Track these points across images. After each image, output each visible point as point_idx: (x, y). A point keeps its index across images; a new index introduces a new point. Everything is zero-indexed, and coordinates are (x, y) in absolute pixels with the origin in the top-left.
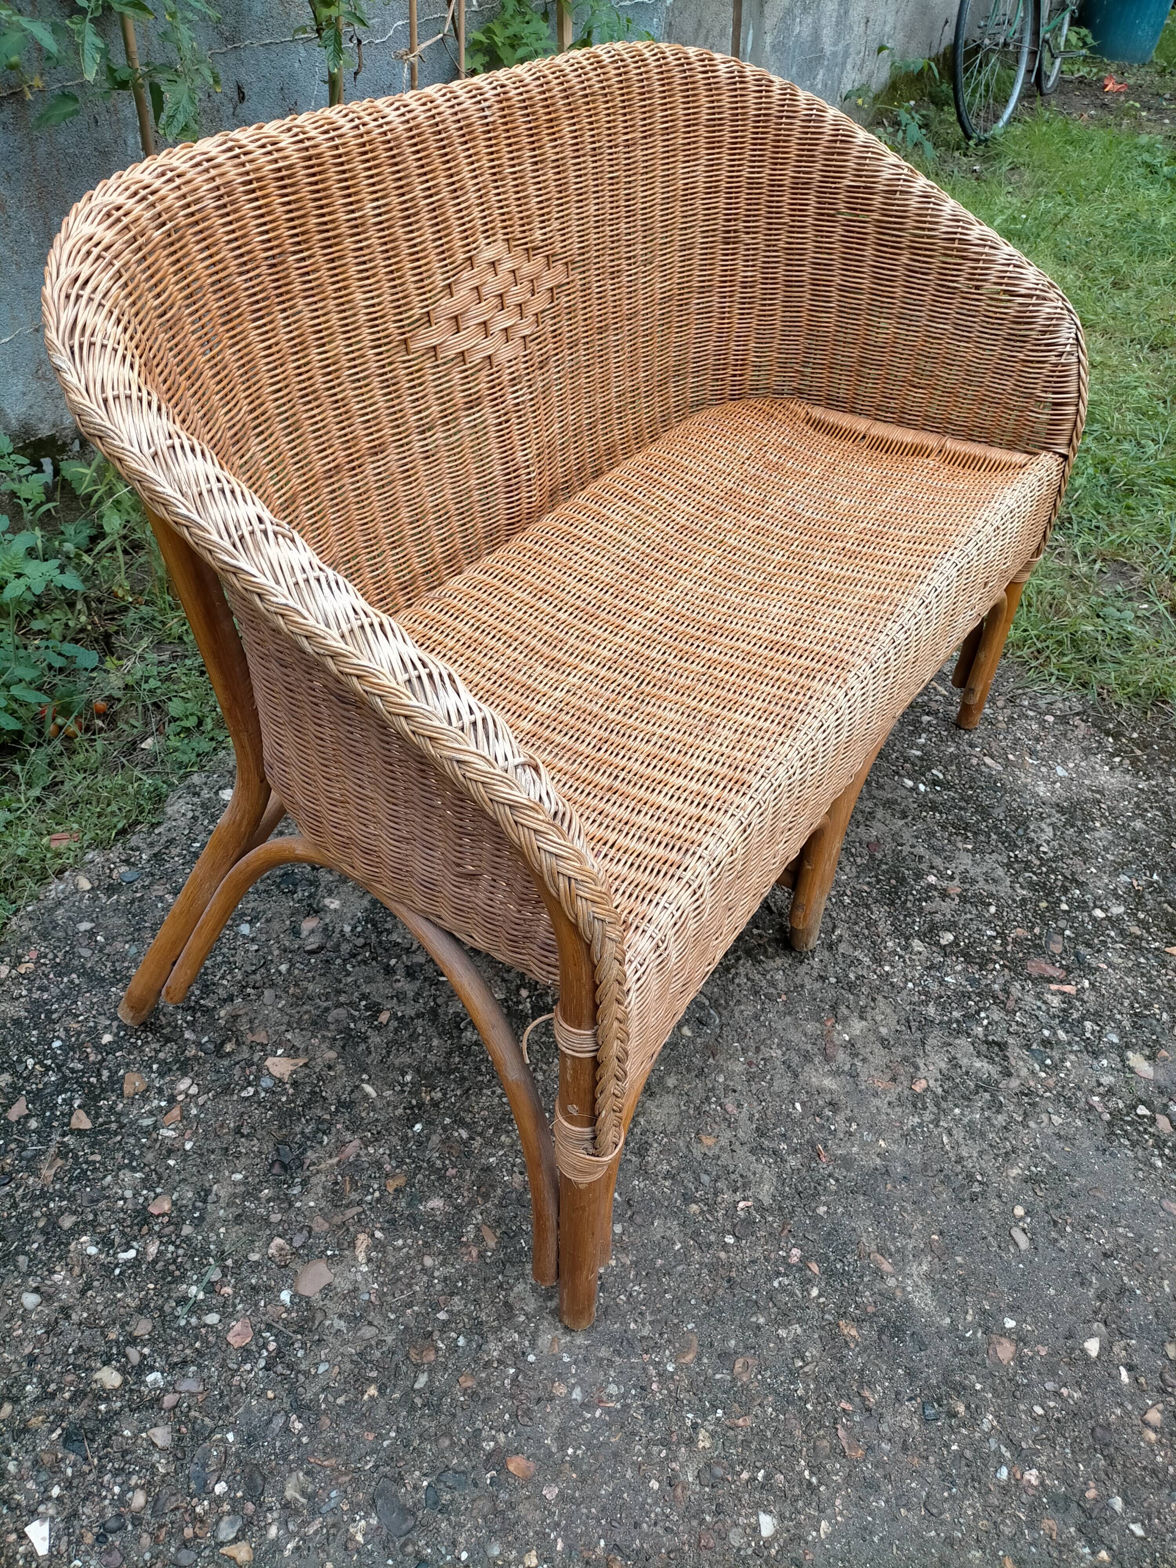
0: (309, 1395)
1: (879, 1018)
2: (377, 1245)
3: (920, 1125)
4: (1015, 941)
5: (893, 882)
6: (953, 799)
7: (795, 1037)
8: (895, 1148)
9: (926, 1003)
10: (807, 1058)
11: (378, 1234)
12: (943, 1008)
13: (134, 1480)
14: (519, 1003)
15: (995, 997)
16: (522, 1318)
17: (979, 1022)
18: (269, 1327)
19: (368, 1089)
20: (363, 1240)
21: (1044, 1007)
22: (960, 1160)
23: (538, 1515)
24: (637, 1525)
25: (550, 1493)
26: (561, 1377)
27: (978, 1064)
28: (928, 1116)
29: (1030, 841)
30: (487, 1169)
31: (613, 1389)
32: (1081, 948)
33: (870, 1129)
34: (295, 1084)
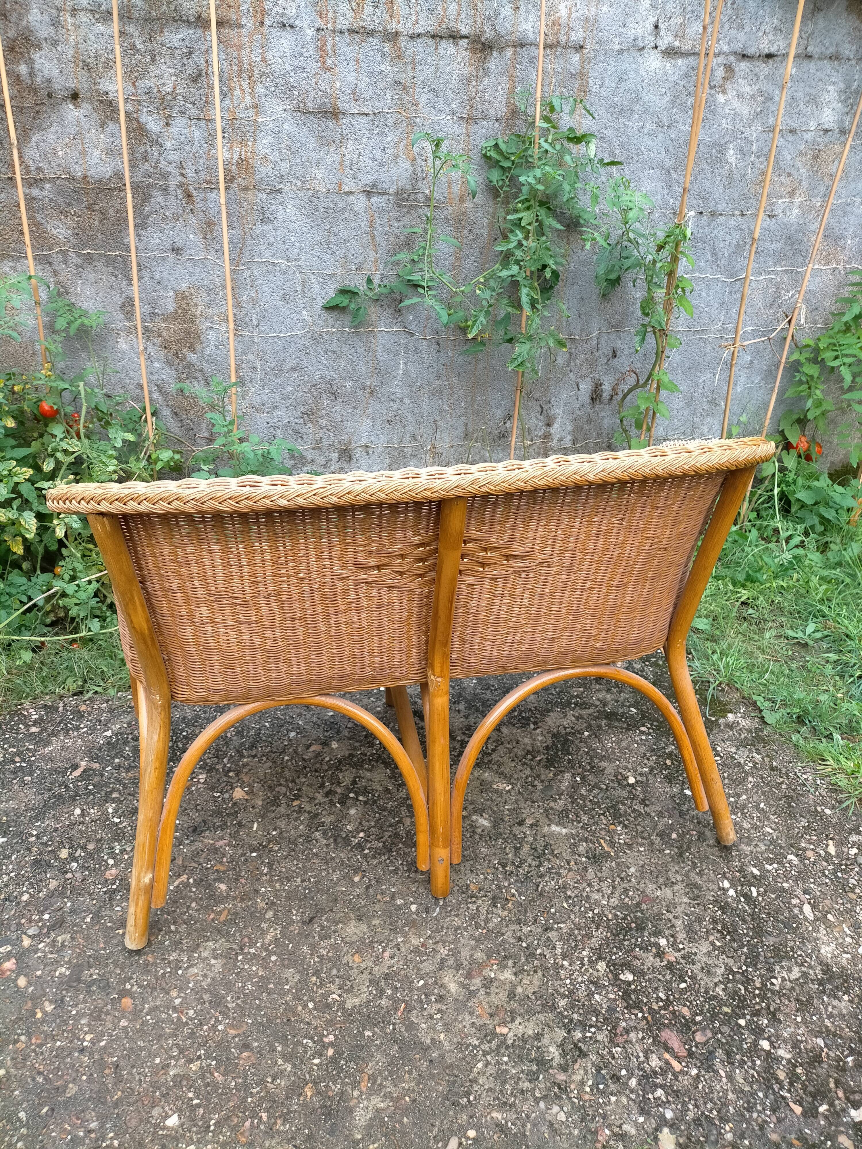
0: (104, 914)
1: (525, 981)
2: (187, 885)
3: (475, 1047)
4: (674, 1013)
5: (633, 925)
6: (745, 911)
7: (465, 953)
8: (446, 1044)
9: (563, 996)
10: (458, 967)
11: (191, 881)
12: (571, 1006)
13: (31, 891)
14: (355, 837)
15: (615, 1028)
16: (196, 955)
17: (584, 1031)
18: (121, 880)
19: (255, 825)
20: (184, 878)
21: (642, 1059)
22: (475, 1081)
23: (110, 1026)
24: (133, 1067)
25: (124, 1023)
26: (181, 989)
27: (552, 1049)
28: (486, 1047)
29: (770, 970)
30: (257, 891)
31: (191, 1013)
32: (720, 1053)
33: (444, 1025)
34: (235, 804)
